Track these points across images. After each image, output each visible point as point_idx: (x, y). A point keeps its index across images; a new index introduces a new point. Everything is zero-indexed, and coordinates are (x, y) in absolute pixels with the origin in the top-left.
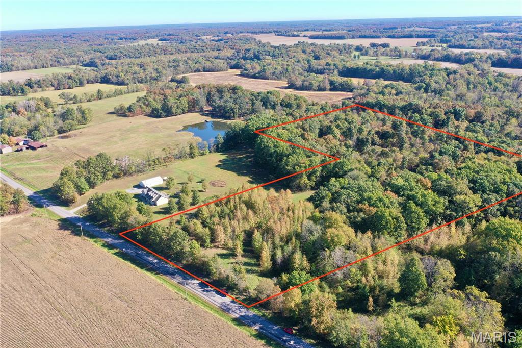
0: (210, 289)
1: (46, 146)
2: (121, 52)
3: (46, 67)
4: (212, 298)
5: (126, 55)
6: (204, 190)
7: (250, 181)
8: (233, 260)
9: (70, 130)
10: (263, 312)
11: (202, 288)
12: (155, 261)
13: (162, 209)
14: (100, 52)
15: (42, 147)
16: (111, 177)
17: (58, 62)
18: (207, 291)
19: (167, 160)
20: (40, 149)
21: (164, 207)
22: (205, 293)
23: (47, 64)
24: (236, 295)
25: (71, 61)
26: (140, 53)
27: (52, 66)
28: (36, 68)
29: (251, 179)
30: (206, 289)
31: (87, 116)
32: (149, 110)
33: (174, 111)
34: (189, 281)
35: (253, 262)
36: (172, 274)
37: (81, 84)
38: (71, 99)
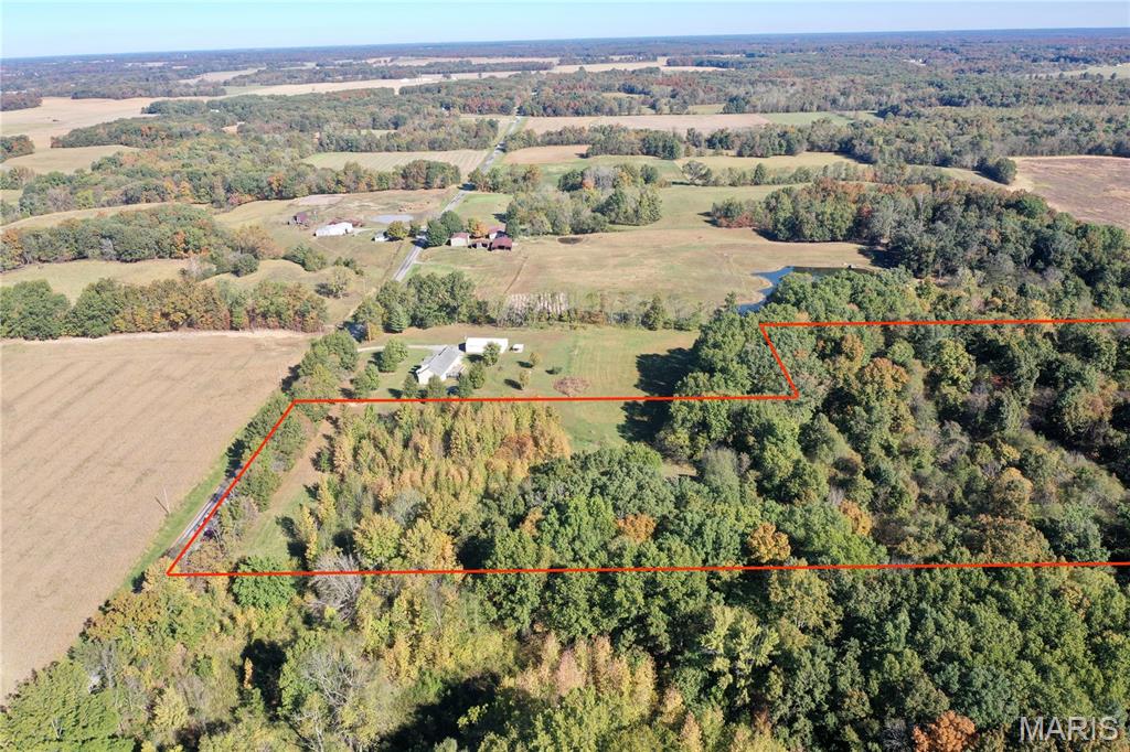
1: (509, 248)
2: (979, 91)
3: (806, 111)
5: (983, 99)
9: (593, 231)
14: (940, 87)
15: (501, 247)
16: (465, 319)
17: (834, 102)
19: (589, 318)
20: (498, 251)
23: (811, 104)
25: (860, 101)
26: (1017, 96)
27: (819, 109)
28: (788, 111)
31: (645, 212)
32: (768, 222)
33: (807, 233)
37: (790, 152)
38: (701, 177)
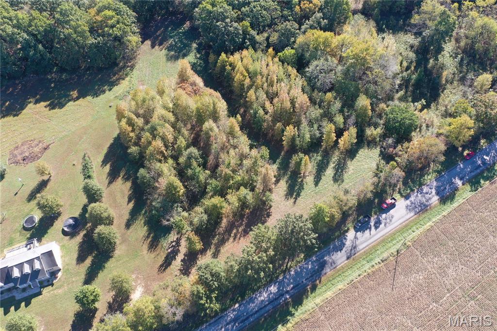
0: (372, 219)
4: (394, 220)
6: (46, 178)
7: (49, 105)
8: (310, 180)
10: (431, 171)
11: (370, 228)
12: (273, 289)
13: (81, 259)
18: (378, 223)
21: (75, 256)
22: (382, 226)
24: (394, 191)
29: (43, 104)
30: (372, 224)
34: (348, 243)
35: (319, 158)
36: (322, 265)
